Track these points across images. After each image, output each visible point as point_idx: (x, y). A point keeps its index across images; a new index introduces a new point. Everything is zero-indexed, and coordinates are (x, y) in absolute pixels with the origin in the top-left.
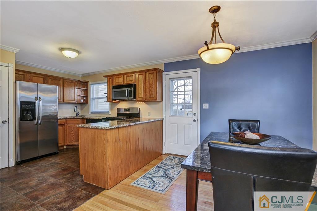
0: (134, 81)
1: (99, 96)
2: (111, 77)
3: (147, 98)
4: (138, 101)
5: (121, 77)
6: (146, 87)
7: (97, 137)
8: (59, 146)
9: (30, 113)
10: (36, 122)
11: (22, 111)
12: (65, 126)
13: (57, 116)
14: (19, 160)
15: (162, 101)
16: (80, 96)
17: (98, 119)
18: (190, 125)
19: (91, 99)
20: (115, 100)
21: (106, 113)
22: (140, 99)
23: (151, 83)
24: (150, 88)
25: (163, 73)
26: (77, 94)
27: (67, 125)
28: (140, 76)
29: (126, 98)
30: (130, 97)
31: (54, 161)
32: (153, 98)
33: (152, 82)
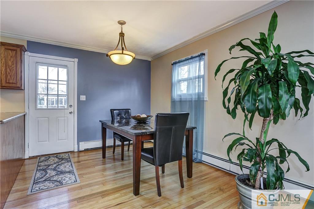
15: (24, 89)
18: (65, 118)
25: (25, 53)
32: (14, 84)
33: (13, 62)
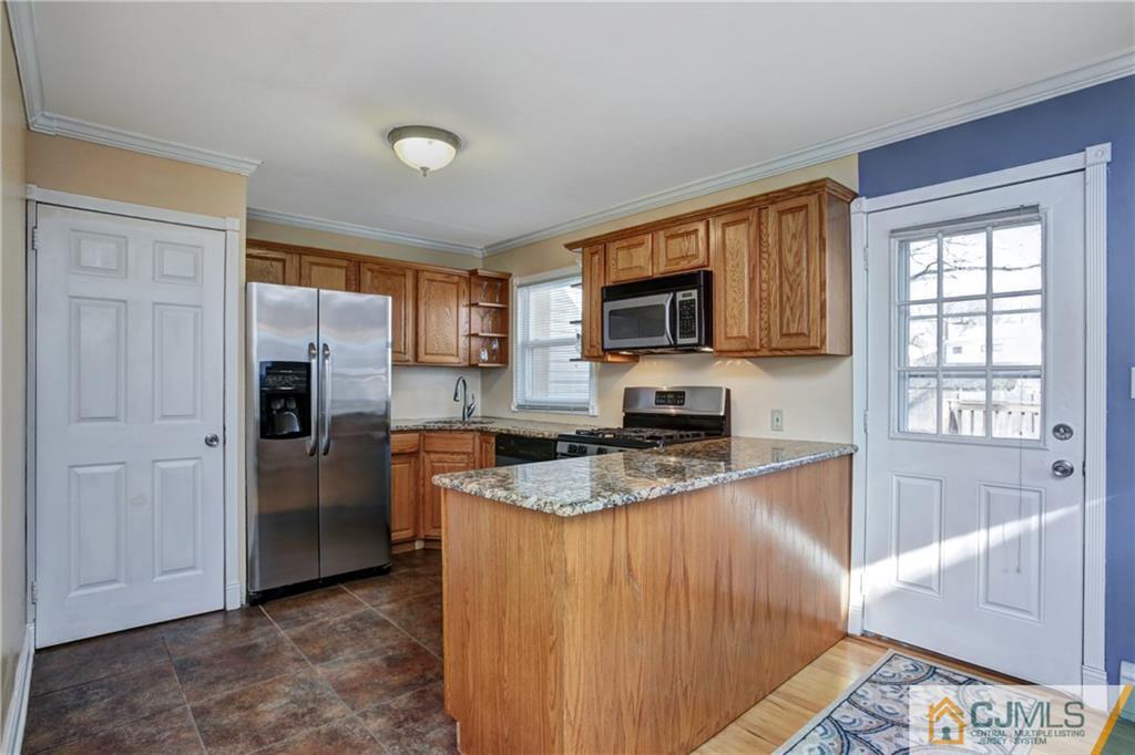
0: (700, 260)
1: (554, 336)
2: (595, 248)
3: (770, 341)
4: (723, 354)
5: (641, 244)
6: (764, 286)
7: (519, 548)
8: (393, 539)
9: (294, 406)
10: (310, 441)
11: (268, 397)
12: (417, 458)
13: (386, 415)
14: (258, 588)
15: (851, 353)
16: (476, 335)
17: (543, 439)
18: (1026, 493)
19: (519, 350)
20: (615, 352)
21: (575, 409)
22: (735, 345)
23: (790, 260)
24: (786, 288)
25: (853, 205)
26: (467, 326)
27: (425, 454)
28: (730, 231)
29: (665, 340)
30: (683, 335)
31: (367, 606)
32: (802, 339)
33: (796, 254)
